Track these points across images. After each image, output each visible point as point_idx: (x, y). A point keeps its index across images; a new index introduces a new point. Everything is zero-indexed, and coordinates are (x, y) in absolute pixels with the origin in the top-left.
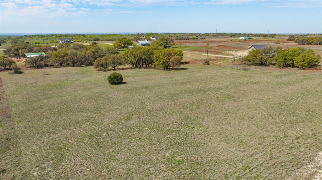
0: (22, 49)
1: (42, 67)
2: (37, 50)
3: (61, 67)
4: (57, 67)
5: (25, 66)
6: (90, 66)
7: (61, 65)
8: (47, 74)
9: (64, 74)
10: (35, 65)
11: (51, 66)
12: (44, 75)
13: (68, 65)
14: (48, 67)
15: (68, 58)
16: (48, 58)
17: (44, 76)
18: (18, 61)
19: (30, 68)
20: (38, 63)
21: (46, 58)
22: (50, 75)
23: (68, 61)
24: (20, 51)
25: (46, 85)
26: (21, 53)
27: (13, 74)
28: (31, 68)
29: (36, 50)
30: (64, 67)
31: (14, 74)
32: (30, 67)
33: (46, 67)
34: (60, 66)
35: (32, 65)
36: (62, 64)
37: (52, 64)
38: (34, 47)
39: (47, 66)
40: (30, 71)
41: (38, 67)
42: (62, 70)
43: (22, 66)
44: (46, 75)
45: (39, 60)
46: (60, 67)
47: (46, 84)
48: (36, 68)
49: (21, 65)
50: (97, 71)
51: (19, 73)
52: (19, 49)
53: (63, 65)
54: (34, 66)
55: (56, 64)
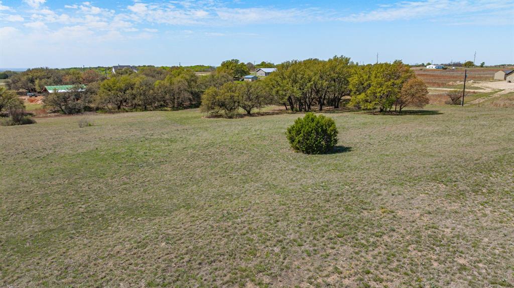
0: (41, 79)
1: (78, 112)
2: (70, 80)
3: (119, 112)
4: (110, 111)
5: (43, 110)
6: (182, 109)
7: (119, 108)
8: (90, 125)
9: (132, 125)
10: (63, 107)
11: (97, 109)
12: (81, 127)
13: (135, 107)
14: (91, 113)
15: (134, 92)
16: (92, 93)
17: (81, 129)
18: (32, 101)
19: (53, 114)
20: (71, 103)
21: (89, 93)
22: (97, 127)
23: (134, 99)
24: (37, 82)
25: (84, 154)
26: (39, 86)
27: (8, 125)
28: (56, 114)
29: (68, 81)
30: (127, 111)
31: (12, 125)
32: (54, 112)
33: (88, 113)
34: (117, 110)
35: (57, 108)
36: (122, 107)
37: (100, 106)
38: (65, 76)
39: (88, 109)
40: (52, 118)
41: (72, 111)
42: (125, 117)
43: (36, 109)
44: (87, 126)
45: (72, 97)
46: (117, 112)
47: (85, 150)
48: (65, 114)
49: (34, 109)
50: (209, 117)
51: (24, 123)
52: (36, 79)
53: (124, 109)
54: (62, 110)
55: (110, 106)
